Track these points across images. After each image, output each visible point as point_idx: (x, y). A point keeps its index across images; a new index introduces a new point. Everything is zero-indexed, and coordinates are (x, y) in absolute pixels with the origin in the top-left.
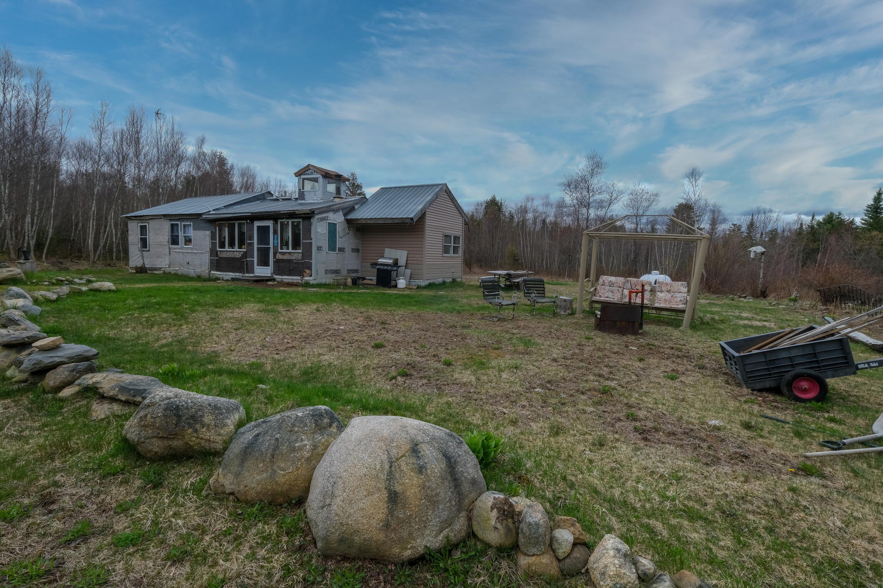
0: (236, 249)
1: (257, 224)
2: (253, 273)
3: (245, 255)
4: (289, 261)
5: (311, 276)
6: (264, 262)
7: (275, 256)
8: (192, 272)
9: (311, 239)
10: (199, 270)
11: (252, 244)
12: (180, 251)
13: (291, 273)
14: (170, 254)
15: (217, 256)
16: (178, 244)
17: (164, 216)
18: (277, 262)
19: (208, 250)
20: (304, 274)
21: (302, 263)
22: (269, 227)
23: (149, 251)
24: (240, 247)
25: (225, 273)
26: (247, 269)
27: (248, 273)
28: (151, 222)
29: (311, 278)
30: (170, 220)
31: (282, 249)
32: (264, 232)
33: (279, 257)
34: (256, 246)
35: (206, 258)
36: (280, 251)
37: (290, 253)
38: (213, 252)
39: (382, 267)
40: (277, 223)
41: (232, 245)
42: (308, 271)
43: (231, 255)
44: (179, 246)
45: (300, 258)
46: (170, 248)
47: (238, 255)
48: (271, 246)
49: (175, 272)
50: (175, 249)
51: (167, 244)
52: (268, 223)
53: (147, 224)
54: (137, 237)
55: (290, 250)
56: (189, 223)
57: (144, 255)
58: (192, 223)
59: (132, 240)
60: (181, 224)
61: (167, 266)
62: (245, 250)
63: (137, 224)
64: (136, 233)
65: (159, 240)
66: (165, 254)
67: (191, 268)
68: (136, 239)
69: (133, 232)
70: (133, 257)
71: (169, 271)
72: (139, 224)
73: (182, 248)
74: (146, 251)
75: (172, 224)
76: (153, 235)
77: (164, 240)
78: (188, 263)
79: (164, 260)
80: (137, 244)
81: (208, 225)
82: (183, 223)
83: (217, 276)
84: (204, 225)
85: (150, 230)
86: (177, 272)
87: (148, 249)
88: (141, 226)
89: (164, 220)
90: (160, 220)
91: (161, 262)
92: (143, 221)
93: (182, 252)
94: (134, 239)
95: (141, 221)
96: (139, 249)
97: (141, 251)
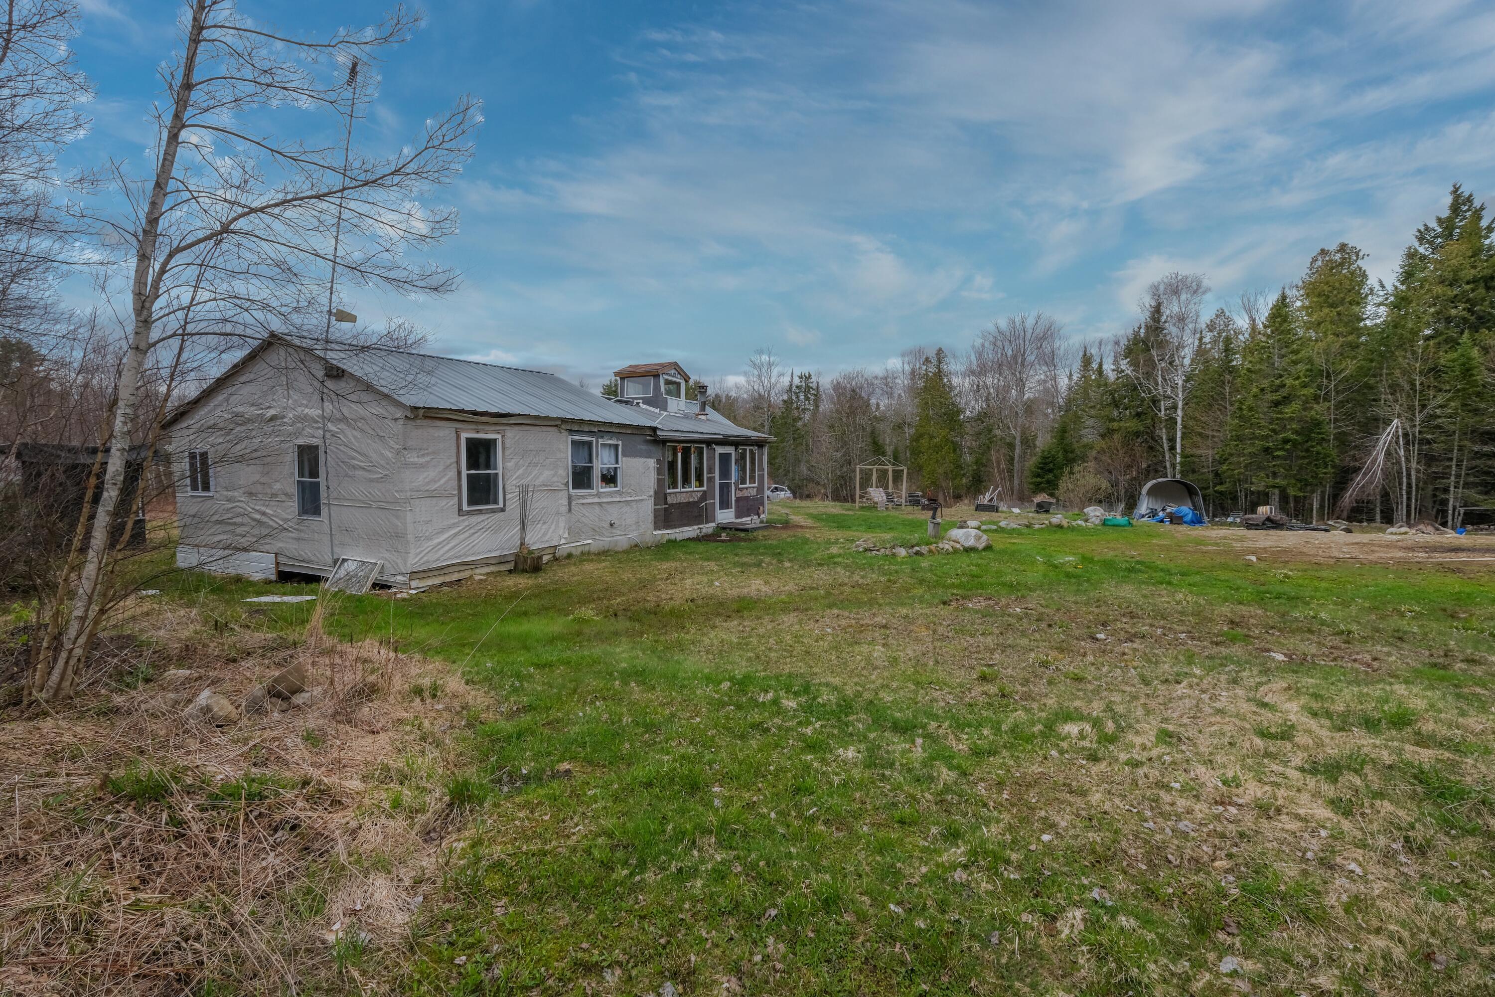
0: (693, 487)
1: (717, 450)
2: (715, 520)
3: (704, 496)
4: (747, 498)
5: (763, 513)
6: (725, 504)
7: (735, 495)
8: (621, 540)
9: (763, 470)
10: (635, 534)
11: (711, 480)
12: (596, 500)
13: (748, 513)
14: (570, 510)
15: (666, 503)
16: (589, 486)
17: (564, 420)
18: (737, 501)
19: (652, 493)
20: (758, 512)
21: (757, 500)
22: (730, 455)
24: (697, 485)
25: (677, 530)
26: (707, 517)
27: (707, 522)
28: (512, 432)
29: (763, 516)
30: (571, 431)
31: (740, 483)
32: (725, 458)
33: (740, 494)
34: (717, 482)
35: (648, 508)
36: (739, 486)
37: (747, 488)
38: (660, 496)
40: (738, 450)
41: (686, 481)
42: (761, 508)
43: (682, 499)
44: (594, 491)
45: (755, 493)
46: (570, 498)
47: (695, 498)
48: (733, 480)
49: (580, 550)
50: (583, 497)
51: (563, 487)
52: (730, 450)
53: (499, 436)
54: (453, 473)
55: (748, 485)
56: (615, 442)
57: (483, 525)
58: (620, 442)
59: (428, 483)
60: (597, 442)
61: (563, 541)
62: (704, 488)
63: (454, 435)
64: (449, 462)
65: (541, 479)
66: (558, 513)
67: (619, 533)
68: (449, 480)
69: (427, 459)
70: (429, 539)
71: (568, 551)
72: (464, 436)
73: (599, 495)
74: (493, 511)
75: (573, 442)
76: (517, 467)
77: (555, 479)
78: (611, 525)
79: (553, 527)
80: (454, 495)
81: (652, 448)
82: (601, 441)
83: (667, 537)
84: (644, 447)
85: (507, 453)
86: (587, 548)
87: (501, 505)
88: (469, 441)
89: (555, 429)
90: (544, 428)
91: (544, 534)
92: (481, 427)
93: (600, 504)
94: (439, 480)
95: (473, 426)
96: (460, 510)
97: (469, 513)
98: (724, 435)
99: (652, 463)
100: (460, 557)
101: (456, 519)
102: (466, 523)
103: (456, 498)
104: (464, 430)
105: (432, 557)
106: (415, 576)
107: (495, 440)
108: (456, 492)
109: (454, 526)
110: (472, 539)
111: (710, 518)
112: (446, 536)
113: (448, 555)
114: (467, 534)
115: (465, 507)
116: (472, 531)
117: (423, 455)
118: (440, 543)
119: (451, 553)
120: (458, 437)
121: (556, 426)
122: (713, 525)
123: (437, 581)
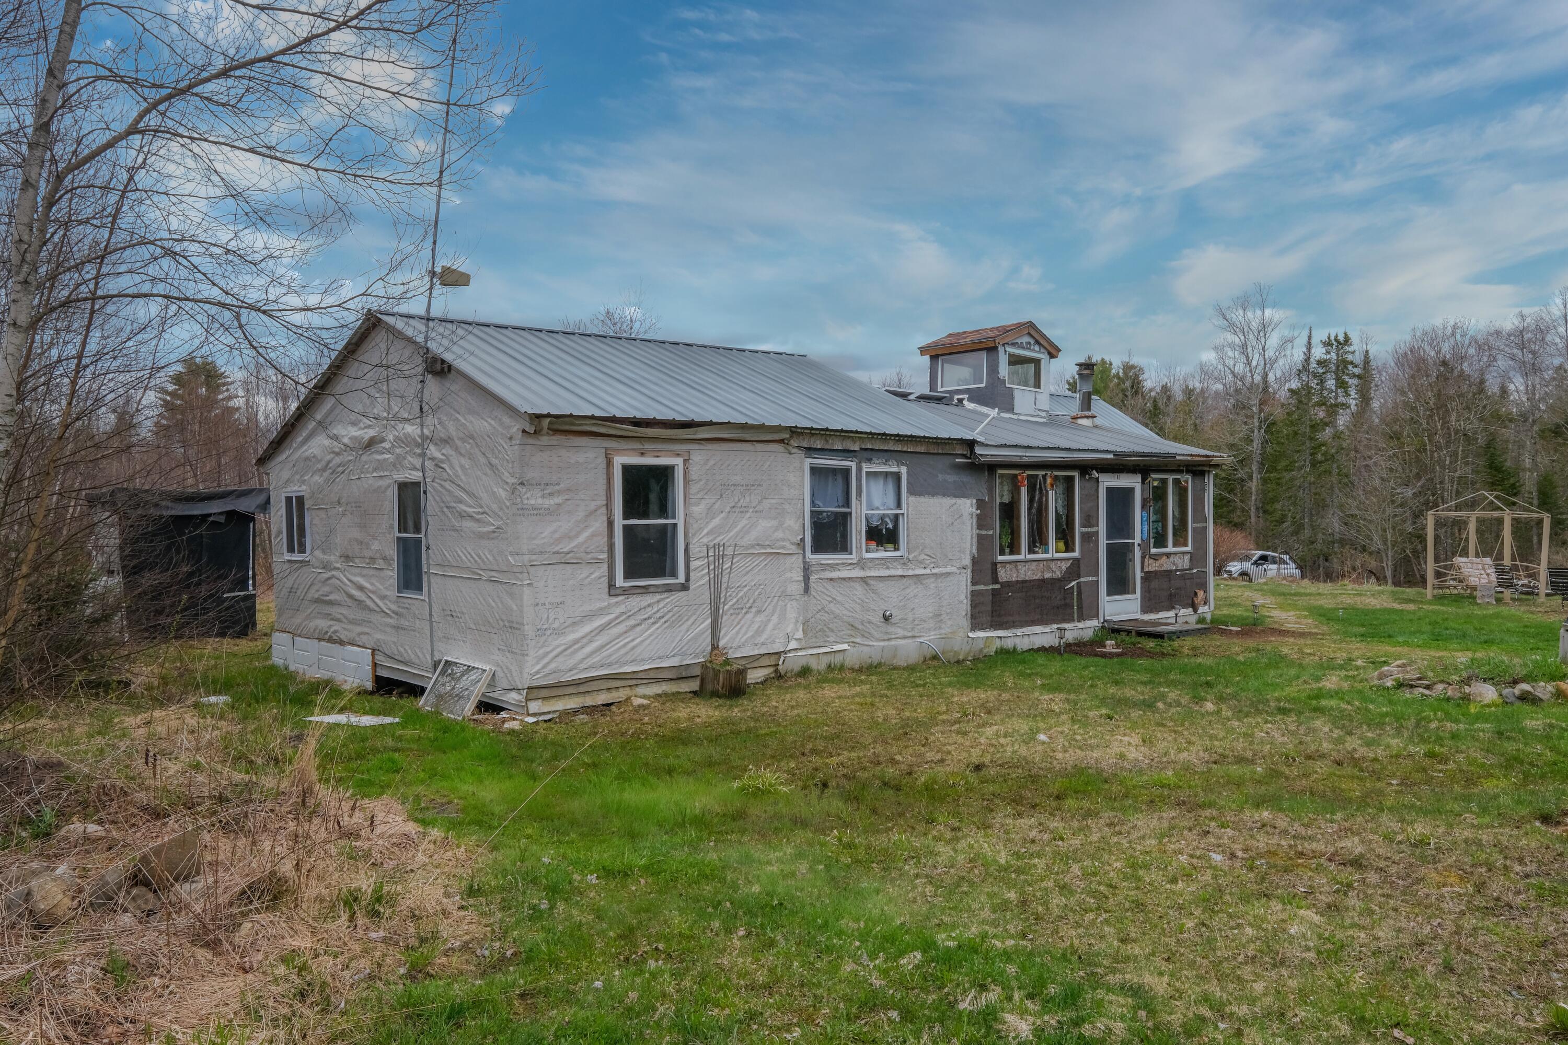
0: (1051, 550)
1: (1106, 482)
2: (1095, 616)
3: (1075, 569)
4: (1168, 574)
5: (1205, 604)
6: (1120, 584)
7: (1142, 568)
8: (908, 647)
9: (1205, 520)
10: (933, 635)
11: (1090, 539)
12: (857, 573)
13: (1171, 603)
14: (807, 590)
15: (995, 580)
16: (844, 547)
17: (795, 431)
18: (1146, 579)
19: (967, 561)
20: (1195, 602)
21: (1192, 577)
22: (1131, 490)
23: (685, 587)
24: (1060, 549)
25: (1019, 631)
26: (1080, 608)
27: (1081, 618)
28: (700, 457)
29: (1206, 609)
30: (810, 451)
31: (1156, 545)
32: (1119, 501)
33: (1152, 566)
34: (1103, 541)
35: (959, 588)
36: (1151, 551)
37: (1168, 555)
38: (983, 568)
40: (1147, 481)
41: (1038, 539)
42: (1201, 594)
43: (1028, 573)
44: (854, 557)
45: (1186, 564)
46: (807, 569)
47: (1056, 572)
48: (1137, 538)
49: (825, 661)
50: (833, 567)
51: (793, 549)
52: (1133, 482)
53: (678, 462)
54: (599, 524)
55: (1170, 549)
56: (894, 469)
57: (650, 611)
58: (904, 470)
59: (559, 541)
60: (859, 470)
61: (793, 645)
62: (1076, 554)
63: (602, 460)
64: (593, 505)
65: (754, 534)
66: (784, 595)
67: (901, 632)
68: (593, 535)
69: (558, 500)
70: (559, 632)
71: (803, 662)
72: (620, 461)
73: (861, 564)
74: (669, 589)
75: (814, 470)
76: (710, 513)
77: (779, 534)
78: (886, 619)
79: (775, 619)
80: (601, 561)
81: (966, 478)
82: (866, 468)
83: (998, 644)
84: (951, 478)
85: (694, 489)
86: (839, 659)
87: (681, 579)
88: (628, 470)
89: (779, 447)
90: (759, 446)
91: (759, 632)
92: (648, 446)
93: (863, 580)
94: (577, 535)
95: (637, 445)
96: (611, 585)
97: (626, 591)
98: (1116, 454)
99: (967, 506)
100: (610, 665)
101: (606, 601)
102: (622, 608)
103: (605, 566)
104: (619, 451)
105: (565, 663)
106: (535, 693)
107: (672, 468)
108: (604, 556)
109: (601, 612)
110: (631, 635)
111: (1088, 609)
112: (587, 628)
113: (590, 661)
114: (621, 628)
115: (620, 581)
116: (632, 622)
117: (551, 494)
118: (577, 641)
119: (596, 659)
120: (609, 463)
121: (782, 441)
122: (1094, 623)
123: (572, 703)
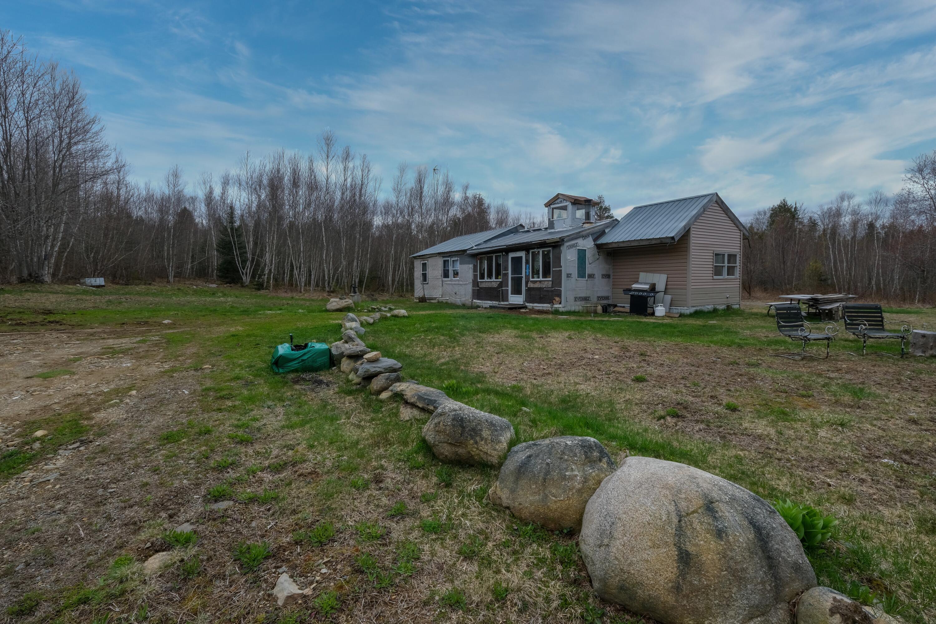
0: (494, 279)
1: (511, 255)
2: (507, 301)
3: (501, 285)
4: (540, 289)
5: (560, 303)
6: (517, 291)
7: (526, 286)
8: (458, 301)
9: (561, 267)
10: (464, 299)
11: (506, 275)
12: (450, 283)
13: (541, 301)
14: (442, 286)
15: (478, 286)
16: (448, 277)
17: (439, 254)
18: (529, 290)
19: (471, 281)
20: (554, 301)
21: (552, 291)
22: (521, 257)
23: (428, 283)
24: (496, 278)
25: (484, 302)
26: (503, 297)
27: (503, 301)
28: (430, 260)
29: (560, 306)
30: (443, 257)
31: (533, 277)
32: (517, 261)
33: (531, 285)
34: (510, 276)
35: (469, 288)
36: (531, 279)
37: (540, 281)
38: (475, 283)
39: (636, 293)
40: (528, 253)
41: (490, 276)
42: (557, 299)
43: (489, 285)
44: (449, 279)
45: (550, 286)
46: (442, 281)
47: (495, 285)
48: (523, 275)
49: (446, 301)
50: (446, 281)
51: (440, 277)
52: (521, 254)
55: (540, 279)
56: (457, 259)
57: (425, 287)
58: (459, 259)
61: (440, 296)
62: (502, 280)
65: (435, 274)
66: (439, 287)
67: (458, 298)
72: (422, 262)
73: (451, 281)
75: (444, 261)
76: (431, 270)
77: (438, 274)
78: (456, 294)
79: (438, 291)
80: (420, 279)
81: (471, 259)
82: (452, 259)
83: (478, 304)
84: (468, 259)
85: (429, 266)
86: (448, 301)
89: (439, 257)
90: (436, 257)
92: (424, 259)
93: (452, 284)
97: (422, 284)
98: (507, 246)
99: (471, 266)
107: (426, 263)
111: (505, 299)
114: (422, 290)
115: (422, 282)
